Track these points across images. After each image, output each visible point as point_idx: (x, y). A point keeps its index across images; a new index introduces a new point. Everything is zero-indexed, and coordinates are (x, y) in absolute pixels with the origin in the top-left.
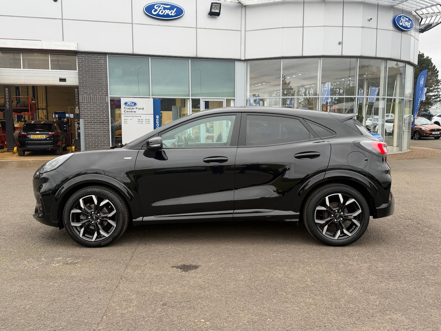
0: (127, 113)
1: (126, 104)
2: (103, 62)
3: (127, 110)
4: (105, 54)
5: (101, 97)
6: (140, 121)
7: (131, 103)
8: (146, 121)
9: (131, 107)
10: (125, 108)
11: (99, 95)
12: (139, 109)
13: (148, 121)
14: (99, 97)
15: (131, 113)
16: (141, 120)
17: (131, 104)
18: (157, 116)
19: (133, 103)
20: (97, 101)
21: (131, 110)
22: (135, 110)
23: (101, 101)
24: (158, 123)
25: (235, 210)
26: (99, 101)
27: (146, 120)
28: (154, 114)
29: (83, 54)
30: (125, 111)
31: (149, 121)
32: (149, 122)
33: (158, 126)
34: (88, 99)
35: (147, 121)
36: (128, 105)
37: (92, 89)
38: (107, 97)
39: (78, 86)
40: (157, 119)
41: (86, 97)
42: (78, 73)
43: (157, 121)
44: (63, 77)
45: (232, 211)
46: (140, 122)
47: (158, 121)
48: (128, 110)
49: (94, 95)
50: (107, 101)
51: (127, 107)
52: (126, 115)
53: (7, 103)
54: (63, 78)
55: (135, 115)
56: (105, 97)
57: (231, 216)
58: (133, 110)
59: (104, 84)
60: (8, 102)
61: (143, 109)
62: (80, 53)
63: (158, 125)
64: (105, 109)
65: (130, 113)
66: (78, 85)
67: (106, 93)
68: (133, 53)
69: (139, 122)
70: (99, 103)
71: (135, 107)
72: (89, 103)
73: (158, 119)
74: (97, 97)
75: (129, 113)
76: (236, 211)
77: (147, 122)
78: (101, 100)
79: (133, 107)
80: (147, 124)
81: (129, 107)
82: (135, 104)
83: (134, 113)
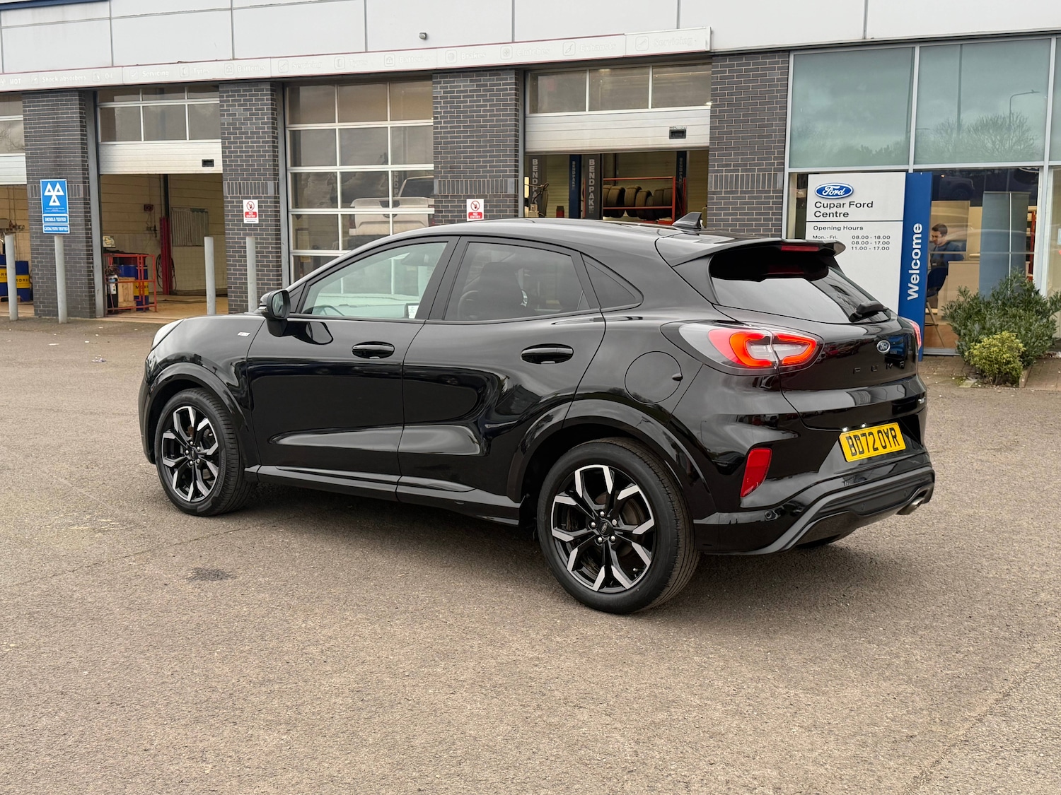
0: (821, 219)
1: (820, 191)
2: (777, 74)
3: (823, 210)
4: (786, 51)
5: (764, 175)
6: (857, 243)
7: (834, 189)
8: (877, 240)
9: (835, 202)
10: (818, 205)
11: (759, 170)
12: (858, 205)
13: (884, 243)
14: (758, 175)
15: (835, 219)
16: (863, 237)
17: (836, 192)
18: (917, 225)
19: (841, 188)
20: (752, 187)
21: (834, 210)
22: (846, 209)
23: (764, 187)
24: (919, 246)
25: (403, 477)
26: (758, 187)
27: (879, 237)
28: (904, 221)
29: (728, 57)
30: (818, 214)
31: (886, 240)
32: (886, 246)
33: (918, 257)
34: (731, 182)
35: (882, 240)
36: (828, 195)
37: (743, 154)
38: (780, 174)
39: (708, 147)
40: (915, 236)
41: (726, 176)
42: (712, 112)
43: (915, 241)
44: (679, 126)
45: (394, 478)
46: (858, 246)
47: (920, 241)
48: (827, 210)
49: (747, 171)
50: (779, 186)
51: (824, 201)
52: (819, 225)
53: (590, 197)
54: (679, 128)
55: (846, 224)
56: (775, 175)
57: (392, 488)
58: (839, 210)
59: (776, 136)
60: (592, 194)
61: (870, 205)
62: (718, 56)
63: (916, 254)
64: (771, 208)
65: (831, 219)
66: (708, 144)
67: (779, 164)
68: (865, 38)
69: (855, 245)
70: (759, 192)
71: (847, 201)
72: (731, 192)
73: (920, 236)
74: (753, 175)
75: (828, 219)
76: (405, 479)
77: (881, 246)
78: (763, 182)
79: (841, 202)
80: (880, 251)
81: (829, 202)
82: (848, 191)
83: (842, 218)
